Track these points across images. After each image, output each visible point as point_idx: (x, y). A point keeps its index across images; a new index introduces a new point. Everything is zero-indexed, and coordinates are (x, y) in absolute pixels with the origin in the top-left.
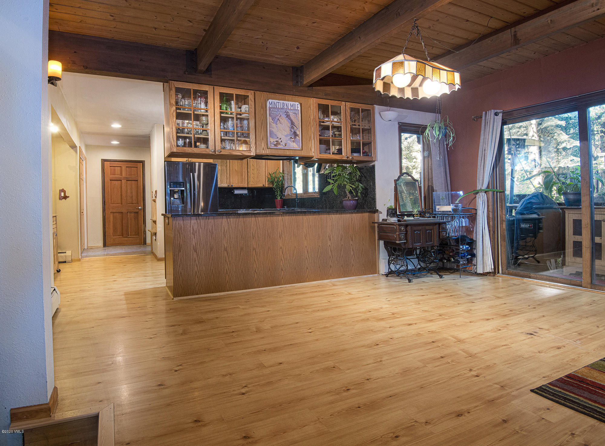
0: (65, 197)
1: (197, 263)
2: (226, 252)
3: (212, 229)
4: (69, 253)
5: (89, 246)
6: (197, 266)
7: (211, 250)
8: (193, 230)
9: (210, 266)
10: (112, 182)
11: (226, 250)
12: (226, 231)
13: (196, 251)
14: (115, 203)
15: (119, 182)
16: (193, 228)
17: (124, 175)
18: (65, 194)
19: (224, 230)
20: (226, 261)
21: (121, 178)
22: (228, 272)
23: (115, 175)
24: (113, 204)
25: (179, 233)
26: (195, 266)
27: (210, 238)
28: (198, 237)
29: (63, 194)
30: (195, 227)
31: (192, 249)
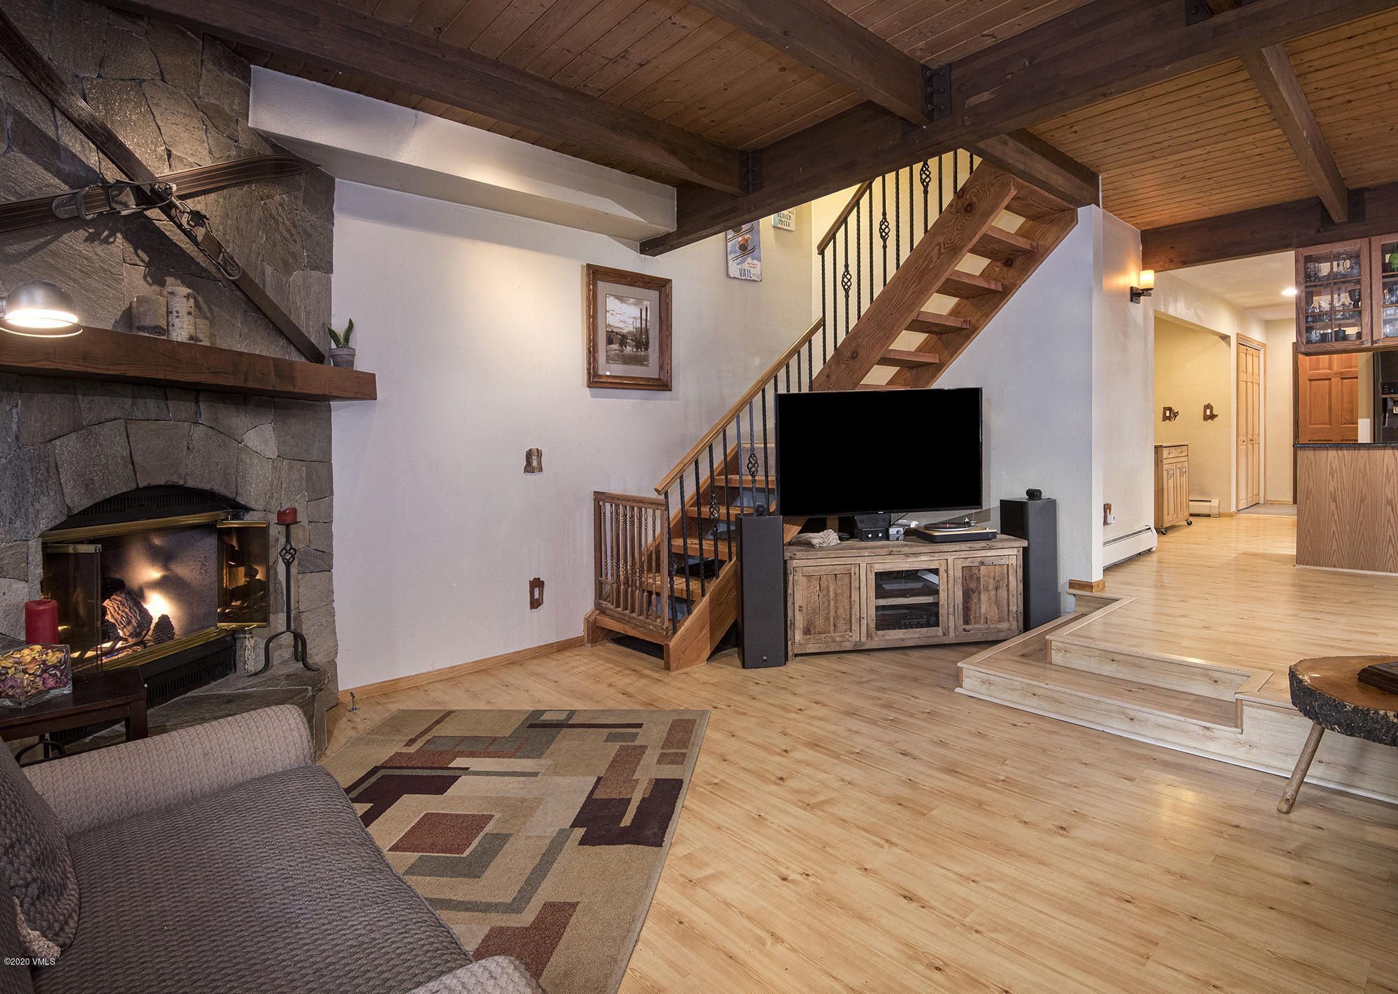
0: (1213, 417)
1: (1336, 518)
2: (1389, 508)
3: (1365, 468)
4: (1215, 502)
5: (1268, 498)
6: (1336, 524)
7: (1362, 501)
8: (1331, 468)
9: (1359, 526)
10: (1313, 382)
11: (1390, 503)
12: (1391, 472)
13: (1334, 500)
14: (1318, 422)
15: (1327, 382)
16: (1331, 465)
17: (1335, 368)
18: (1211, 411)
19: (1388, 470)
20: (1389, 521)
21: (1331, 374)
22: (1393, 540)
23: (1318, 369)
24: (1314, 424)
25: (1308, 472)
26: (1333, 523)
27: (1361, 481)
28: (1339, 480)
29: (1208, 412)
30: (1335, 464)
31: (1328, 496)
